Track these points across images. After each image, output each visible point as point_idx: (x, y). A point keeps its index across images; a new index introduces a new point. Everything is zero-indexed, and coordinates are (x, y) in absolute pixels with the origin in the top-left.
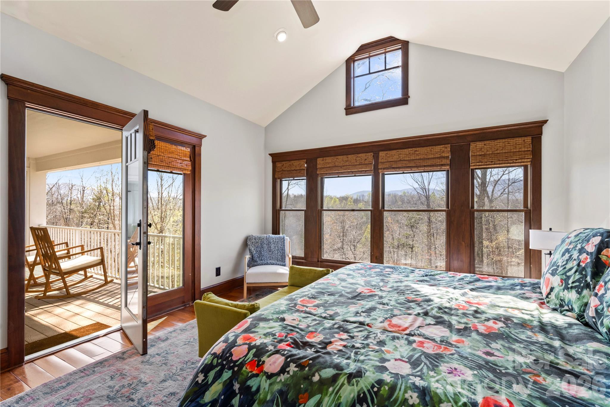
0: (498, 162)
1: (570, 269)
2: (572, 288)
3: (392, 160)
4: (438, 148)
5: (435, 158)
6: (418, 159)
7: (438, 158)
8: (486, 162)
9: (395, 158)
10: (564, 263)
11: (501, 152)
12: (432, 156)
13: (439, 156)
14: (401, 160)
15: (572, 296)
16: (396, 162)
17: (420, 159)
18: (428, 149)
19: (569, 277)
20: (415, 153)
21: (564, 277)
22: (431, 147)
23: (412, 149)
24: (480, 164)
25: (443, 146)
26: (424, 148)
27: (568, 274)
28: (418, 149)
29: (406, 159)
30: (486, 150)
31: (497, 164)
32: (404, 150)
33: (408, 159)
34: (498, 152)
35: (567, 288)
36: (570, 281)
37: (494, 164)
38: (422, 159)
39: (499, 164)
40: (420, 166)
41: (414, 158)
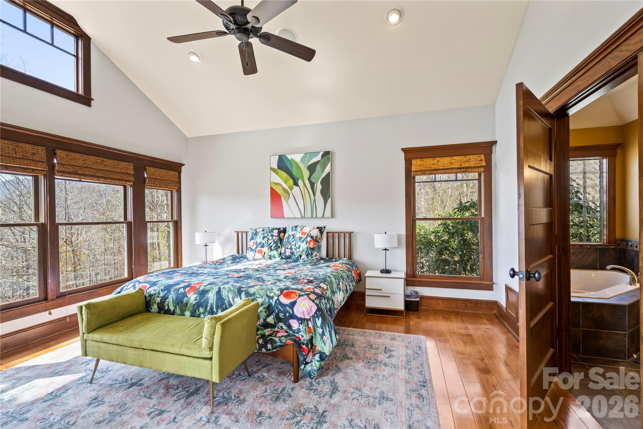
0: (163, 186)
1: (271, 243)
2: (274, 250)
3: (76, 164)
4: (124, 164)
5: (121, 173)
6: (106, 171)
7: (123, 173)
8: (156, 184)
9: (80, 163)
10: (267, 242)
11: (165, 178)
12: (119, 171)
13: (125, 172)
14: (87, 167)
15: (274, 253)
16: (81, 167)
17: (108, 171)
18: (115, 162)
19: (271, 246)
20: (102, 163)
21: (269, 247)
22: (117, 162)
23: (98, 158)
24: (153, 185)
25: (127, 163)
26: (110, 160)
27: (270, 245)
28: (105, 159)
29: (93, 167)
30: (156, 176)
31: (162, 187)
32: (89, 157)
33: (95, 167)
34: (163, 178)
35: (271, 250)
36: (272, 248)
37: (160, 187)
38: (110, 171)
39: (163, 187)
40: (108, 178)
41: (101, 168)
